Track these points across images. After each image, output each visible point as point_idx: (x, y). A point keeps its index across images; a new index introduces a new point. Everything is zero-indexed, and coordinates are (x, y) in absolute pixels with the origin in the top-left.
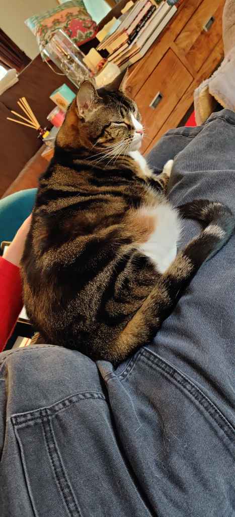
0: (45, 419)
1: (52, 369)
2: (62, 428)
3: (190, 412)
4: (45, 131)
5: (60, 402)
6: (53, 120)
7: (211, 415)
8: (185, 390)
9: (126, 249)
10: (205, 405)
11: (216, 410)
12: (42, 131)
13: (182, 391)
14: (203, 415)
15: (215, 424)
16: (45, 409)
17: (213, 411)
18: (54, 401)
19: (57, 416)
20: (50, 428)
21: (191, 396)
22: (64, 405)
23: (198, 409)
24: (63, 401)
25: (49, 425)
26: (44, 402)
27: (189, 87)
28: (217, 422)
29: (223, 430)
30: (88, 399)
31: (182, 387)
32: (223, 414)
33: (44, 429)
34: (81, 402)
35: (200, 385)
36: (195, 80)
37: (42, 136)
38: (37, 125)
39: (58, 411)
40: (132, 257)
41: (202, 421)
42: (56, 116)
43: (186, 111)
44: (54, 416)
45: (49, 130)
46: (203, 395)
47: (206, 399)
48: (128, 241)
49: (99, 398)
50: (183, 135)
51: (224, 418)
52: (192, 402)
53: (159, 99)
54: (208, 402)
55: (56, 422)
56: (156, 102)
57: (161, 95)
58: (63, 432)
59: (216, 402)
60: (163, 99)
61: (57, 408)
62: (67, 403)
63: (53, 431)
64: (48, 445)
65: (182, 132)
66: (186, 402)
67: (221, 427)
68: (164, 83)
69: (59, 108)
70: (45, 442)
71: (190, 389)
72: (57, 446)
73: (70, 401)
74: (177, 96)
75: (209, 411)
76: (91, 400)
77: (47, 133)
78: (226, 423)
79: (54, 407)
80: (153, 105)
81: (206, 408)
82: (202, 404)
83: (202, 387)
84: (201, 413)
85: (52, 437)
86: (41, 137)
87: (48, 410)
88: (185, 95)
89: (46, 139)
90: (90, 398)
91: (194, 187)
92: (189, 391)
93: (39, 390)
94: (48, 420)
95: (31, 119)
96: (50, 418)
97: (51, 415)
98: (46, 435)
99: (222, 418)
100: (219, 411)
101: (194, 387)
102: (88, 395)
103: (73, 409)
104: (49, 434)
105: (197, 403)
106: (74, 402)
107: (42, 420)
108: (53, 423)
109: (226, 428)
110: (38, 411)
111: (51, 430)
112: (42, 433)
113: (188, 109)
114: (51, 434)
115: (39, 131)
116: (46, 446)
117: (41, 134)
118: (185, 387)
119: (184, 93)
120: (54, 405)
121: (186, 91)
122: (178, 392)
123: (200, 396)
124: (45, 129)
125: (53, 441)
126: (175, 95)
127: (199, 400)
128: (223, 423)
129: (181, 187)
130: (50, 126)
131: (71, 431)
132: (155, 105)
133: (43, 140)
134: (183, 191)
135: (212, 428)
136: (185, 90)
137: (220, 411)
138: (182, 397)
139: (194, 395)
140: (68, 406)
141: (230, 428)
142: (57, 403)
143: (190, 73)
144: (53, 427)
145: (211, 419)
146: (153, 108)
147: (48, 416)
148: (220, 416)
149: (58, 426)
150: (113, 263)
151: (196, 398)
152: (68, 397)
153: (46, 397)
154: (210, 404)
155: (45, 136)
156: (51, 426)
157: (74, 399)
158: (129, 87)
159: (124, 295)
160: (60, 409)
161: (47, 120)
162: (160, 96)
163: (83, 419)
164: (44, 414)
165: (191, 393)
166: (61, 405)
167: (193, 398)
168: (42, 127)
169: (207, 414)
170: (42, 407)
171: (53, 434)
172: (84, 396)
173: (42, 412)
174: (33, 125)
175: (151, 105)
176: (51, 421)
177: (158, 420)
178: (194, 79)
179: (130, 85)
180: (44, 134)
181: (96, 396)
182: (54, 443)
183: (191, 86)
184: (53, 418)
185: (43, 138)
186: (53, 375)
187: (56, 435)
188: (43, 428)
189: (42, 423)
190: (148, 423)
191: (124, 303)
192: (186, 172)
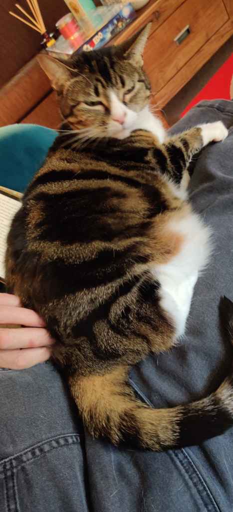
0: (9, 473)
1: (26, 399)
2: (27, 484)
3: (178, 486)
4: (50, 38)
5: (28, 449)
6: (63, 29)
7: (199, 491)
8: (175, 458)
9: (139, 269)
10: (195, 480)
11: (204, 488)
12: (47, 37)
13: (172, 460)
14: (190, 491)
15: (200, 502)
16: (11, 460)
17: (201, 488)
18: (23, 447)
19: (23, 469)
20: (13, 483)
21: (181, 467)
22: (33, 454)
23: (187, 484)
24: (33, 449)
25: (13, 479)
26: (10, 449)
27: (222, 27)
28: (202, 499)
29: (207, 508)
30: (62, 446)
31: (173, 456)
32: (211, 493)
33: (7, 485)
34: (54, 451)
35: (193, 456)
36: (230, 21)
37: (46, 43)
38: (42, 29)
39: (25, 462)
40: (142, 280)
41: (187, 497)
42: (67, 25)
43: (212, 54)
44: (19, 467)
45: (56, 38)
46: (194, 469)
47: (197, 475)
48: (144, 259)
49: (74, 443)
50: (218, 109)
51: (211, 497)
52: (181, 475)
53: (186, 33)
54: (199, 478)
55: (21, 476)
56: (182, 38)
57: (190, 30)
58: (28, 490)
59: (207, 479)
60: (191, 35)
61: (24, 459)
62: (37, 452)
63: (16, 488)
64: (8, 506)
65: (217, 105)
66: (175, 474)
67: (206, 505)
68: (196, 16)
69: (72, 14)
70: (6, 502)
71: (182, 459)
72: (18, 506)
73: (41, 450)
74: (207, 35)
75: (198, 487)
76: (65, 449)
77: (53, 41)
78: (212, 501)
79: (21, 455)
80: (179, 39)
81: (195, 485)
82: (191, 479)
83: (195, 459)
84: (189, 488)
85: (15, 495)
86: (45, 46)
87: (13, 461)
88: (215, 36)
89: (51, 50)
90: (64, 445)
91: (227, 196)
92: (181, 461)
93: (7, 431)
94: (13, 473)
95: (36, 18)
96: (15, 471)
97: (16, 467)
98: (7, 493)
99: (209, 496)
100: (207, 489)
101: (187, 457)
102: (62, 442)
103: (43, 460)
104: (12, 491)
105: (187, 477)
106: (45, 452)
107: (5, 475)
108: (17, 477)
109: (210, 507)
110: (2, 463)
111: (14, 486)
112: (3, 490)
113: (214, 52)
114: (14, 491)
115: (43, 36)
116: (6, 506)
117: (45, 40)
118: (176, 455)
119: (215, 34)
120: (22, 453)
121: (218, 31)
122: (169, 460)
123: (191, 469)
124: (51, 35)
125: (15, 499)
126: (204, 34)
127: (190, 473)
128: (208, 501)
129: (211, 190)
130: (57, 34)
131: (37, 491)
132: (181, 41)
133: (47, 49)
134: (212, 196)
135: (195, 504)
136: (217, 29)
137: (209, 489)
138: (171, 466)
139: (184, 467)
140: (38, 456)
141: (215, 508)
142: (26, 450)
143: (227, 11)
144: (17, 482)
145: (197, 496)
146: (177, 43)
147: (13, 468)
148: (207, 494)
149: (23, 481)
150: (119, 282)
151: (187, 471)
152: (39, 444)
153: (13, 442)
154: (200, 480)
155: (49, 45)
156: (15, 481)
157: (46, 448)
158: (157, 12)
159: (123, 325)
160: (28, 460)
161: (56, 27)
162: (188, 31)
163: (53, 474)
164: (8, 467)
165: (182, 465)
166: (30, 455)
167: (183, 471)
168: (48, 32)
169: (194, 491)
170: (6, 458)
171: (16, 491)
172: (58, 442)
173: (7, 464)
174: (38, 29)
175: (176, 39)
176: (15, 474)
177: (139, 484)
178: (229, 18)
179: (158, 10)
180: (48, 41)
181: (70, 441)
182: (16, 503)
183: (224, 27)
184: (18, 471)
185: (46, 47)
186: (25, 409)
187: (19, 492)
188: (5, 485)
189: (5, 478)
190: (127, 484)
191: (121, 335)
192: (219, 173)
